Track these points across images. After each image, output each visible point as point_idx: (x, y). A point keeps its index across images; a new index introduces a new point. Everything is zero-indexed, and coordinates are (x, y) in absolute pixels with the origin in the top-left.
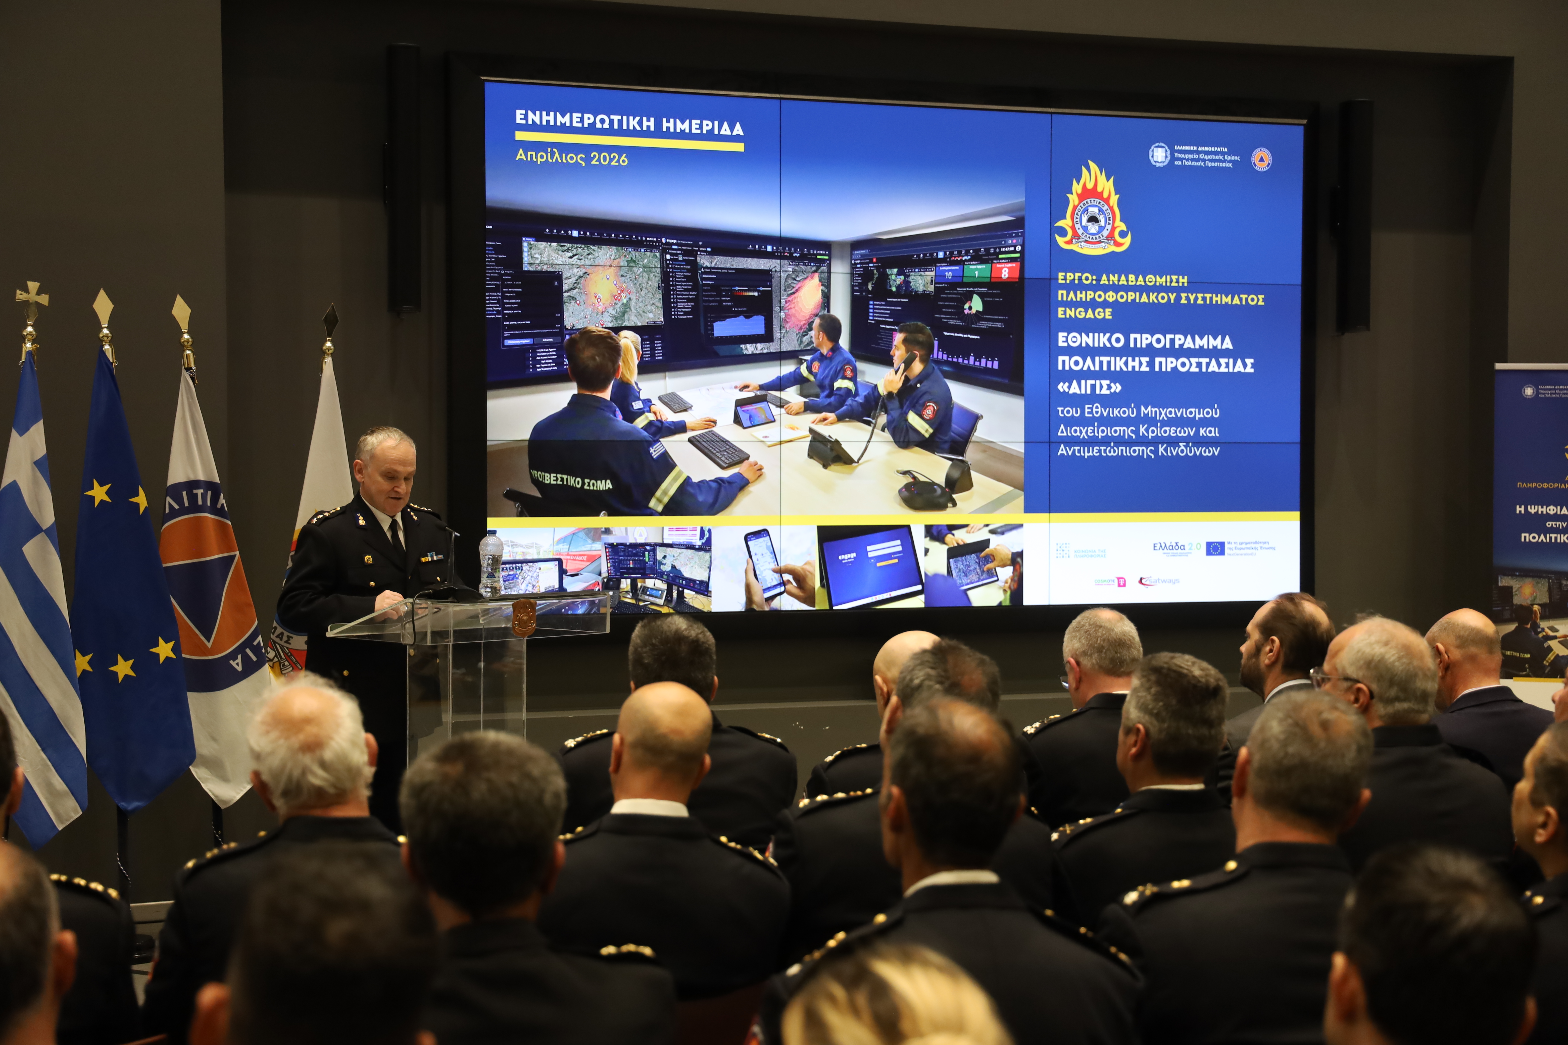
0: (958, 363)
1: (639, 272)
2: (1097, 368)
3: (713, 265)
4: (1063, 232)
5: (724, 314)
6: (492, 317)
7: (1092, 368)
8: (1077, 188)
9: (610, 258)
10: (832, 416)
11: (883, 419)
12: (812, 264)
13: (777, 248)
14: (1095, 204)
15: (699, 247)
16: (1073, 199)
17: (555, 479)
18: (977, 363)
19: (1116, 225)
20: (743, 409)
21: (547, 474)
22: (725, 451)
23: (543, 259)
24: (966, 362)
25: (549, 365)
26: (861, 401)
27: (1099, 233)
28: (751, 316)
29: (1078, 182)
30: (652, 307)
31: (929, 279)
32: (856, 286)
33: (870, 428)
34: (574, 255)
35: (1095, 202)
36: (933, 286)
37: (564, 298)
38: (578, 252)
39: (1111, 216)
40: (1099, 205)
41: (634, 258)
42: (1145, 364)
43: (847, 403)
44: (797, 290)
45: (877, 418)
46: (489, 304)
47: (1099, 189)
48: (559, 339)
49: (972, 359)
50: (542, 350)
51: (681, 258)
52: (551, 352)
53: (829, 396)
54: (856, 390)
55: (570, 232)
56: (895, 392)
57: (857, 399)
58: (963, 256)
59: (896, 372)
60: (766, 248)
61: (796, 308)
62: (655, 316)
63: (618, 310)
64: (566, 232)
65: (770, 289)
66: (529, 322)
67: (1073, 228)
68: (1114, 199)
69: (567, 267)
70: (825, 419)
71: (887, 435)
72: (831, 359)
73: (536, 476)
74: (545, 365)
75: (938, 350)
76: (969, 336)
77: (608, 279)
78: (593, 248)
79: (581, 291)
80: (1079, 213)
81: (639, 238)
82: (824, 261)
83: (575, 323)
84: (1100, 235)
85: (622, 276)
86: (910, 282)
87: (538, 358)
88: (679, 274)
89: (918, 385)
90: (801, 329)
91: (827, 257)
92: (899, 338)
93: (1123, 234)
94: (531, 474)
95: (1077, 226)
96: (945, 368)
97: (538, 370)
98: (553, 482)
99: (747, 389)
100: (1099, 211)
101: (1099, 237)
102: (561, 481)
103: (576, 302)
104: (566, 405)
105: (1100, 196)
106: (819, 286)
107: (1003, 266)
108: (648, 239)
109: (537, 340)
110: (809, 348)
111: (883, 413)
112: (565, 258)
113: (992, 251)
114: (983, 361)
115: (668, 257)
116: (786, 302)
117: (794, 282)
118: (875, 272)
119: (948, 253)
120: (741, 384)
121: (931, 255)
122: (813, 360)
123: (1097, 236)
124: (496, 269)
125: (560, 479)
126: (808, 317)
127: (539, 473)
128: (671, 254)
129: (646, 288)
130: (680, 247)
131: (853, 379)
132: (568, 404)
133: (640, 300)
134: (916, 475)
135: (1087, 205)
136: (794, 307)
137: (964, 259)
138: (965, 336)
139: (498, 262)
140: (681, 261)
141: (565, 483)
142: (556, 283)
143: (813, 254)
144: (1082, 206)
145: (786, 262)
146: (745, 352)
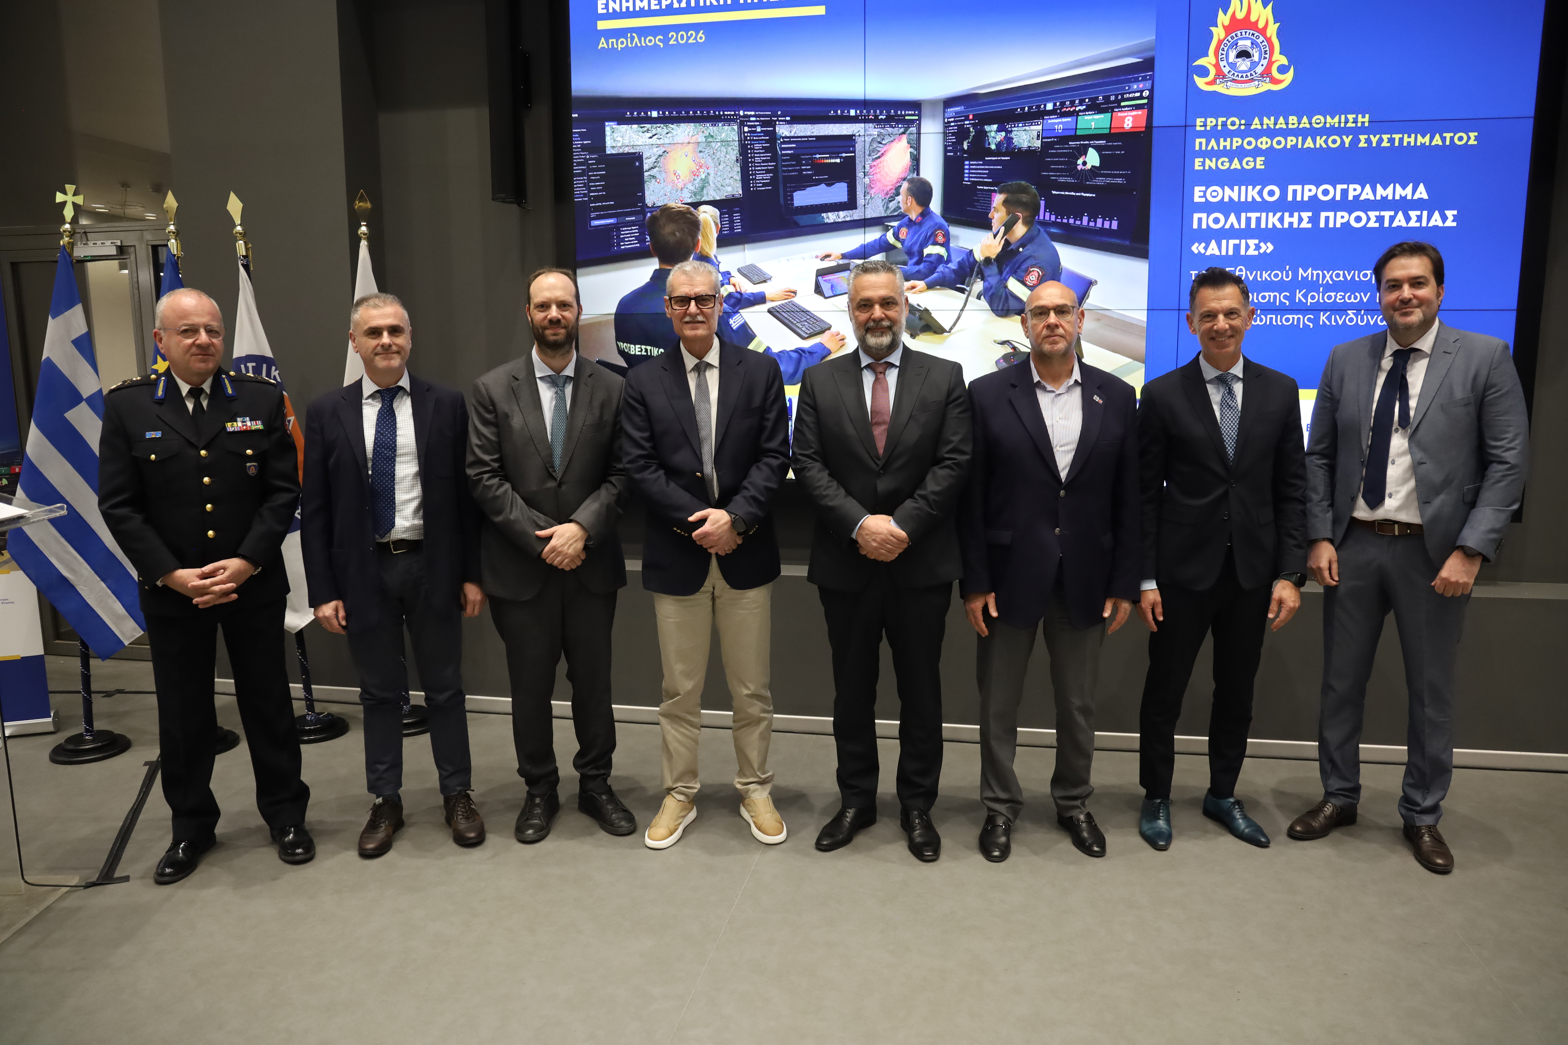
0: (1068, 224)
1: (717, 147)
2: (1243, 226)
3: (792, 134)
4: (1203, 72)
5: (804, 183)
6: (580, 200)
7: (1236, 226)
8: (1223, 19)
9: (688, 135)
10: (921, 284)
11: (978, 286)
12: (900, 126)
13: (861, 112)
14: (1247, 36)
15: (778, 116)
16: (1218, 32)
17: (640, 350)
18: (1092, 224)
19: (1273, 59)
20: (824, 279)
21: (632, 346)
22: (806, 321)
23: (624, 141)
24: (1078, 223)
25: (632, 242)
26: (954, 268)
27: (1250, 69)
28: (833, 184)
29: (1225, 12)
30: (731, 181)
31: (1035, 134)
32: (949, 146)
33: (964, 296)
34: (654, 135)
35: (1247, 34)
36: (1040, 141)
37: (645, 178)
38: (657, 132)
39: (1267, 49)
40: (1252, 37)
41: (712, 134)
42: (1306, 220)
43: (937, 270)
44: (883, 154)
45: (972, 285)
46: (576, 188)
47: (1253, 18)
48: (641, 217)
49: (1085, 219)
50: (626, 229)
51: (759, 129)
52: (634, 229)
53: (918, 263)
54: (949, 256)
55: (649, 113)
56: (993, 257)
57: (950, 265)
58: (1076, 107)
59: (995, 236)
60: (849, 112)
61: (882, 173)
62: (733, 189)
63: (697, 185)
64: (646, 113)
65: (853, 154)
66: (613, 203)
67: (1217, 66)
68: (1273, 30)
69: (647, 146)
70: (913, 288)
71: (983, 303)
72: (920, 224)
73: (622, 347)
74: (628, 243)
75: (1045, 211)
76: (1083, 194)
77: (686, 156)
78: (672, 126)
79: (661, 169)
80: (1226, 49)
81: (717, 113)
82: (913, 121)
83: (655, 201)
84: (1252, 72)
85: (701, 152)
86: (1013, 139)
87: (621, 236)
88: (757, 146)
89: (1021, 249)
90: (887, 194)
91: (917, 118)
92: (998, 199)
93: (1283, 70)
94: (617, 345)
95: (1222, 64)
96: (1053, 230)
97: (622, 247)
98: (638, 353)
99: (828, 259)
100: (1252, 44)
101: (1251, 75)
102: (645, 352)
103: (656, 181)
104: (648, 280)
105: (1254, 26)
106: (908, 149)
107: (1126, 114)
108: (726, 113)
109: (621, 219)
110: (896, 214)
111: (978, 280)
112: (645, 138)
113: (1113, 98)
114: (1100, 221)
115: (746, 129)
116: (871, 167)
117: (880, 145)
118: (971, 129)
119: (1058, 104)
120: (822, 253)
121: (1038, 107)
122: (900, 227)
123: (1249, 74)
124: (581, 155)
125: (644, 350)
126: (895, 181)
127: (625, 344)
128: (749, 126)
129: (724, 162)
130: (758, 119)
131: (946, 245)
132: (651, 279)
133: (719, 174)
134: (1016, 345)
135: (1236, 38)
136: (879, 172)
137: (1077, 109)
138: (1077, 194)
139: (584, 148)
140: (759, 132)
141: (649, 354)
142: (637, 164)
143: (901, 115)
144: (1230, 39)
145: (871, 125)
146: (827, 221)
